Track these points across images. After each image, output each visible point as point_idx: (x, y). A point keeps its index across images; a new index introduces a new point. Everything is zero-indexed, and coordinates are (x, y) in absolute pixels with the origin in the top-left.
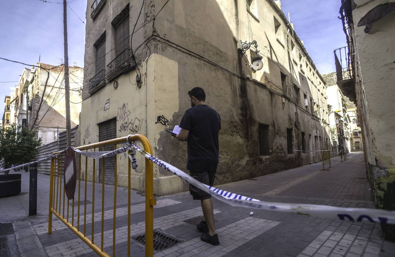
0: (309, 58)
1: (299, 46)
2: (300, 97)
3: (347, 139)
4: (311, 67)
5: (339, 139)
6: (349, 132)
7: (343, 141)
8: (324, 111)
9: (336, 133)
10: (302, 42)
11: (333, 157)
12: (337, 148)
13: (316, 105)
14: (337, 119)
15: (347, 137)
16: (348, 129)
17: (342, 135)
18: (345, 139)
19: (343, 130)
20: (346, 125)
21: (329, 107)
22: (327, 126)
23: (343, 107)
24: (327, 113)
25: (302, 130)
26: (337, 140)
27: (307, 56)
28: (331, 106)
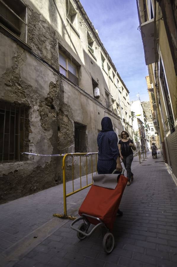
0: (110, 60)
1: (88, 26)
2: (81, 76)
3: (148, 140)
4: (108, 63)
5: (141, 140)
6: (149, 136)
7: (145, 142)
8: (126, 113)
9: (139, 135)
10: (97, 31)
11: (137, 156)
12: (140, 147)
13: (115, 103)
14: (139, 124)
15: (148, 139)
16: (148, 133)
17: (144, 137)
18: (147, 141)
19: (144, 133)
20: (147, 130)
21: (132, 113)
22: (130, 128)
23: (144, 117)
24: (130, 117)
25: (79, 118)
26: (140, 141)
27: (102, 47)
28: (134, 113)
